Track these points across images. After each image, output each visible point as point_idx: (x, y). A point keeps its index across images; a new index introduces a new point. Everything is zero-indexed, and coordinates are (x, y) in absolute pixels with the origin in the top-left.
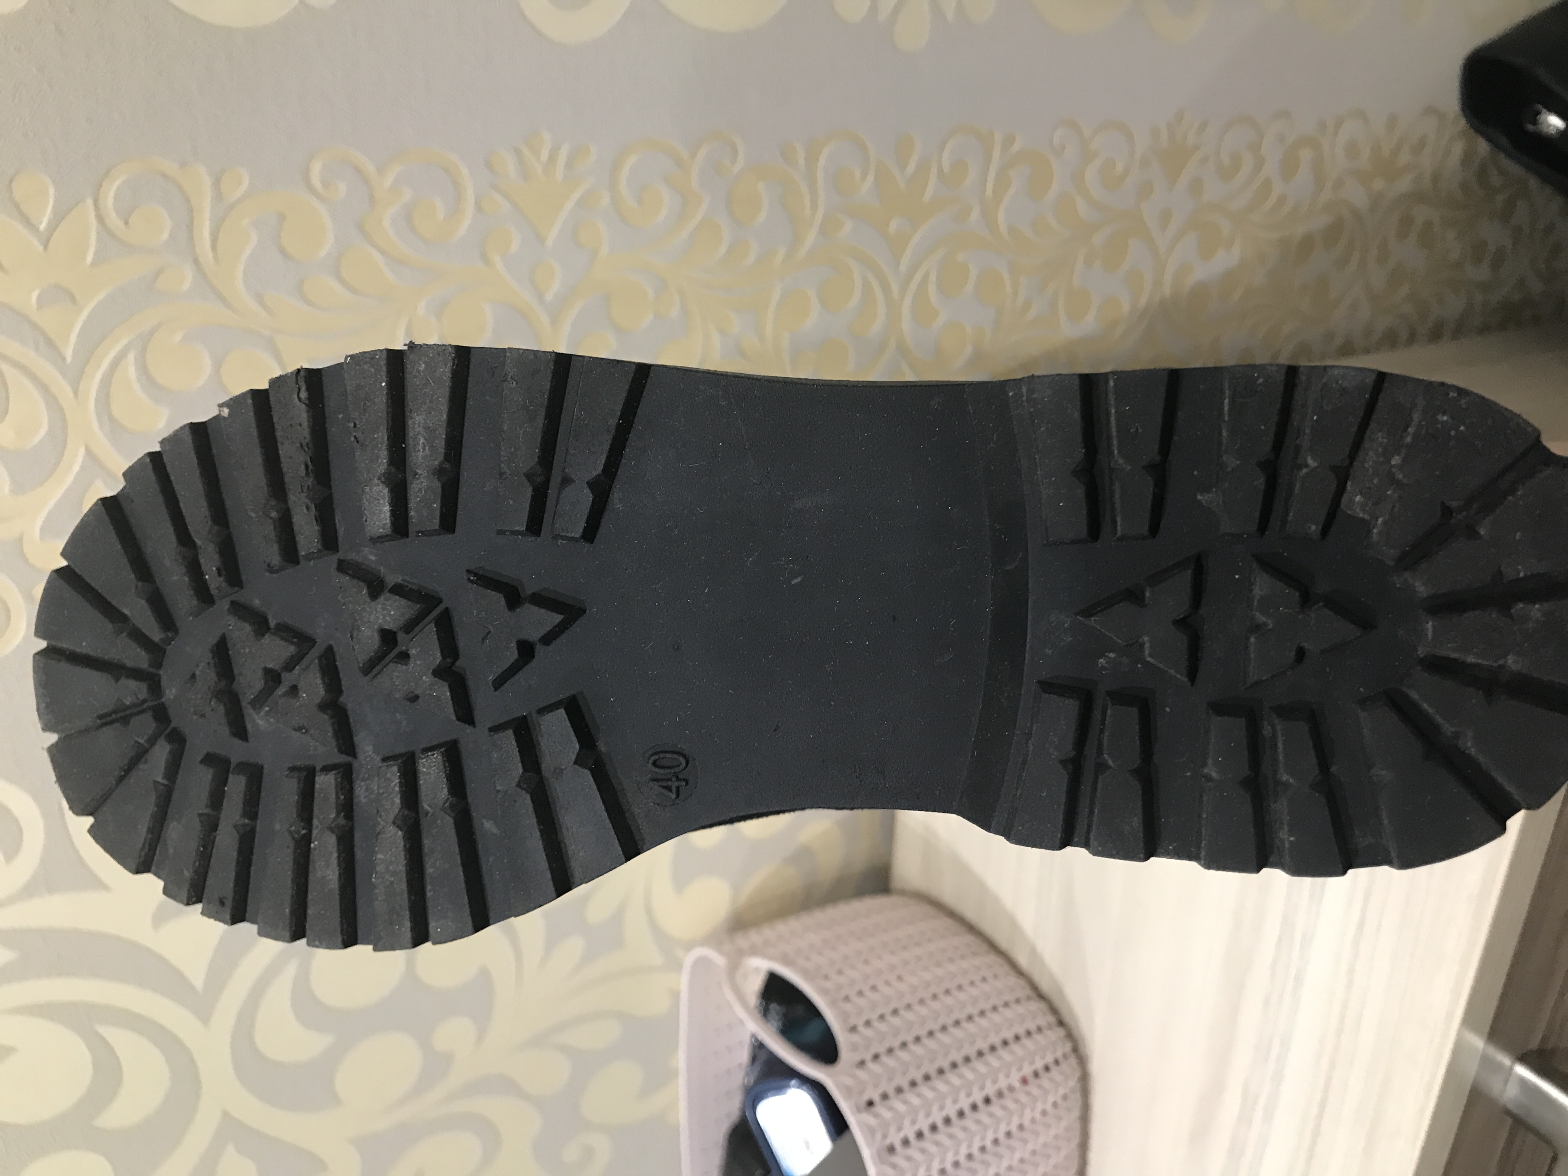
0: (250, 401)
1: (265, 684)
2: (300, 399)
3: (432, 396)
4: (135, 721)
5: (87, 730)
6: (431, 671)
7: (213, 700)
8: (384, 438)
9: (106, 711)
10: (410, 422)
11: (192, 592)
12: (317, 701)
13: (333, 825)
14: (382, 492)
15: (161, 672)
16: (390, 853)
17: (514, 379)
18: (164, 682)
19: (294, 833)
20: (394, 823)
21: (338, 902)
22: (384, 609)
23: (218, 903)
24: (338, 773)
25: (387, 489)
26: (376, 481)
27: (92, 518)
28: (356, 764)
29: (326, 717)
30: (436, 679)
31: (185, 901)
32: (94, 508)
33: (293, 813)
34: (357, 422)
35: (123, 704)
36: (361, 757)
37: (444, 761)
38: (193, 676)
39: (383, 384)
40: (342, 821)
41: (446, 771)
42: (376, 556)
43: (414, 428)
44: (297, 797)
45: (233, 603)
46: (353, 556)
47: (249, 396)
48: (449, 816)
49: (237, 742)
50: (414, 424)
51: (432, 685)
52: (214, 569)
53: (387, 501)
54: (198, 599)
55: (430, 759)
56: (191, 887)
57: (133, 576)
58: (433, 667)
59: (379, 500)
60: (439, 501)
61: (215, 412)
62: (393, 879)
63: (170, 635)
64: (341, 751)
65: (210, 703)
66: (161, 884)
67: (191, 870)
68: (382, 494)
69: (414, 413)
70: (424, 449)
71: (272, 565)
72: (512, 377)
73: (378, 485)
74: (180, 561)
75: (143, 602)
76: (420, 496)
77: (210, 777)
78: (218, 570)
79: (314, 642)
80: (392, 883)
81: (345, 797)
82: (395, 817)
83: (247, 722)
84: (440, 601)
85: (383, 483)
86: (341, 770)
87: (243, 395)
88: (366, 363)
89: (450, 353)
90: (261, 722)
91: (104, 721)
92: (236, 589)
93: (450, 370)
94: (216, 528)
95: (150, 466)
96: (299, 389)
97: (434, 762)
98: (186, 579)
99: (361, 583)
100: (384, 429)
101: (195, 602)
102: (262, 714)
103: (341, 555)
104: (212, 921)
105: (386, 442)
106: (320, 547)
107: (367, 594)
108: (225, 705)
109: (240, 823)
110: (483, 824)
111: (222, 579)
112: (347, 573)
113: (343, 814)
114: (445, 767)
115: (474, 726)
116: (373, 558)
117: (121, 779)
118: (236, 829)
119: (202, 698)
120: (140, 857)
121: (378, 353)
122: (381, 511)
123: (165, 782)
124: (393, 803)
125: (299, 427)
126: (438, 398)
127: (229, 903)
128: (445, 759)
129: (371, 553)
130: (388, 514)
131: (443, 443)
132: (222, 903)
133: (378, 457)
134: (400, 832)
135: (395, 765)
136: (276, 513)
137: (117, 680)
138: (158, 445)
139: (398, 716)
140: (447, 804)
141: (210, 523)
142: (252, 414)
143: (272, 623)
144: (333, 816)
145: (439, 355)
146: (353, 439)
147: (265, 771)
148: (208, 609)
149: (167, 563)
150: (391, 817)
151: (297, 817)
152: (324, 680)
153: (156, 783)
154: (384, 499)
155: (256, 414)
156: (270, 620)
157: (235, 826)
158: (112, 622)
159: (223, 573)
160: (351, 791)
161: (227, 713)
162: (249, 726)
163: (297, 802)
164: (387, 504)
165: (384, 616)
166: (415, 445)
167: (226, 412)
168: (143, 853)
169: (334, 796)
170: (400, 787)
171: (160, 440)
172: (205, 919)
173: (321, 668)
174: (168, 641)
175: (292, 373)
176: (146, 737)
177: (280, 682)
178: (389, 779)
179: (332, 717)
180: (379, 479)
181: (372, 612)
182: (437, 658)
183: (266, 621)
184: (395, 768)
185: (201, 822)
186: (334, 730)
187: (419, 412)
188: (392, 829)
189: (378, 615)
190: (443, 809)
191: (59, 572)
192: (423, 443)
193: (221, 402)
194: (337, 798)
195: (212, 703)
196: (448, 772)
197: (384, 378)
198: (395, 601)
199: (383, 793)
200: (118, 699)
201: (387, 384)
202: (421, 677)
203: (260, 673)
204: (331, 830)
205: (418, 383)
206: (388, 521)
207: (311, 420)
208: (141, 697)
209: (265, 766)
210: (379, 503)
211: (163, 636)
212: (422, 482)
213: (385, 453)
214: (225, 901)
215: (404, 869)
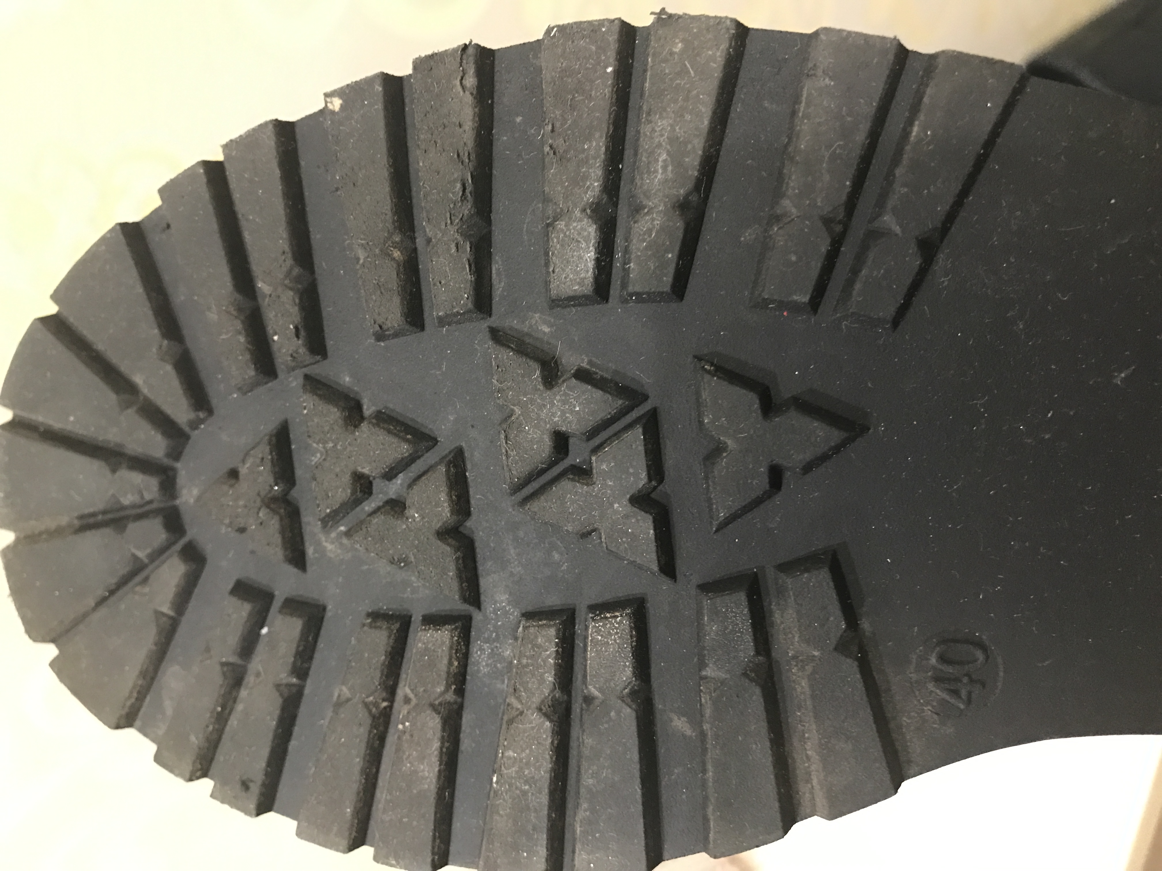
0: (379, 88)
1: (353, 494)
2: (463, 88)
3: (689, 91)
4: (133, 527)
5: (58, 532)
6: (628, 496)
7: (262, 510)
8: (600, 150)
9: (91, 510)
10: (646, 129)
11: (248, 356)
12: (437, 525)
13: (437, 702)
14: (585, 230)
15: (178, 465)
16: (527, 751)
17: (828, 74)
18: (182, 478)
19: (371, 707)
20: (540, 709)
21: (432, 810)
22: (564, 402)
23: (238, 786)
24: (456, 628)
25: (595, 227)
26: (577, 213)
27: (103, 248)
28: (477, 617)
29: (448, 549)
30: (635, 509)
31: (188, 776)
32: (109, 235)
33: (376, 676)
34: (558, 125)
35: (119, 502)
36: (489, 607)
37: (631, 628)
38: (234, 474)
39: (610, 70)
40: (450, 697)
41: (632, 642)
42: (551, 326)
43: (652, 138)
44: (383, 657)
45: (307, 377)
46: (512, 323)
47: (378, 81)
48: (630, 707)
49: (292, 570)
50: (653, 130)
51: (626, 517)
52: (291, 327)
53: (591, 245)
54: (256, 369)
55: (611, 623)
56: (197, 758)
57: (156, 331)
58: (633, 491)
59: (579, 242)
60: (677, 248)
61: (316, 105)
62: (527, 787)
63: (202, 415)
64: (465, 600)
65: (258, 513)
66: (153, 748)
67: (201, 736)
68: (586, 234)
69: (656, 114)
70: (665, 168)
71: (385, 327)
72: (824, 71)
73: (581, 220)
74: (235, 313)
75: (169, 368)
76: (648, 239)
77: (245, 614)
78: (296, 328)
79: (434, 441)
80: (525, 793)
81: (459, 663)
82: (543, 702)
83: (307, 544)
84: (645, 398)
85: (590, 217)
86: (459, 624)
87: (369, 81)
88: (583, 37)
89: (728, 29)
90: (329, 547)
91: (85, 522)
92: (318, 358)
93: (724, 54)
94: (296, 271)
95: (204, 180)
96: (464, 73)
97: (616, 628)
98: (242, 339)
99: (531, 363)
100: (601, 137)
101: (252, 373)
102: (333, 535)
103: (494, 321)
104: (226, 807)
105: (603, 156)
106: (470, 305)
107: (540, 380)
108: (281, 520)
109: (284, 681)
110: (671, 721)
111: (300, 342)
112: (509, 347)
113: (453, 687)
114: (631, 636)
115: (675, 581)
116: (547, 330)
117: (102, 601)
118: (278, 690)
119: (246, 506)
120: (123, 707)
121: (606, 23)
122: (580, 258)
123: (171, 613)
124: (542, 681)
125: (457, 128)
126: (698, 96)
127: (255, 789)
128: (632, 625)
129: (545, 322)
130: (591, 265)
131: (696, 163)
132: (245, 785)
133: (585, 178)
134: (548, 724)
135: (550, 626)
136: (399, 253)
137: (114, 471)
138: (220, 150)
139: (556, 556)
140: (626, 690)
141: (290, 262)
142: (379, 106)
143: (368, 410)
144: (439, 689)
145: (708, 30)
146: (547, 149)
147: (329, 614)
148: (266, 383)
149: (213, 316)
150: (536, 700)
151: (380, 685)
152: (451, 497)
153: (158, 614)
154: (587, 240)
155: (386, 108)
156: (365, 407)
157: (278, 686)
158: (117, 392)
159: (302, 333)
160: (466, 656)
161: (282, 532)
162: (310, 551)
163: (383, 665)
164: (591, 248)
165: (563, 413)
166: (649, 163)
167: (336, 104)
168: (129, 703)
169: (445, 661)
170: (556, 658)
171: (224, 142)
172: (216, 803)
173: (448, 479)
174: (194, 425)
175: (455, 50)
176: (149, 551)
177: (370, 493)
178: (539, 647)
179: (457, 550)
180: (584, 210)
181: (545, 406)
182: (641, 479)
183: (358, 406)
184: (552, 632)
185: (224, 674)
186: (458, 569)
187: (664, 114)
188: (535, 717)
189: (554, 410)
190: (622, 698)
191: (45, 321)
192: (665, 161)
193: (329, 89)
194: (450, 663)
195: (261, 515)
196: (634, 644)
197: (612, 60)
198: (583, 393)
199: (527, 665)
200: (113, 495)
201: (615, 71)
202: (612, 505)
203: (347, 479)
204: (433, 707)
205: (667, 71)
206: (590, 274)
207: (477, 119)
208: (148, 497)
209: (329, 607)
210: (578, 246)
211: (192, 415)
212: (653, 220)
213: (600, 173)
214: (251, 785)
215: (548, 776)
